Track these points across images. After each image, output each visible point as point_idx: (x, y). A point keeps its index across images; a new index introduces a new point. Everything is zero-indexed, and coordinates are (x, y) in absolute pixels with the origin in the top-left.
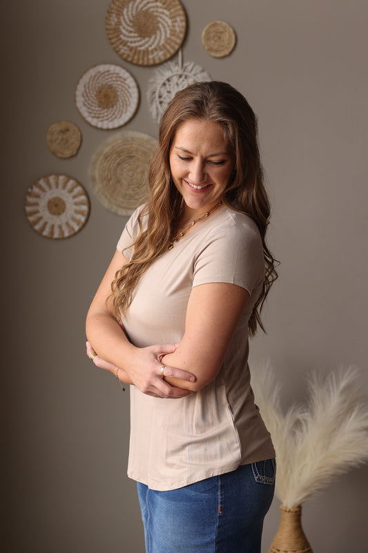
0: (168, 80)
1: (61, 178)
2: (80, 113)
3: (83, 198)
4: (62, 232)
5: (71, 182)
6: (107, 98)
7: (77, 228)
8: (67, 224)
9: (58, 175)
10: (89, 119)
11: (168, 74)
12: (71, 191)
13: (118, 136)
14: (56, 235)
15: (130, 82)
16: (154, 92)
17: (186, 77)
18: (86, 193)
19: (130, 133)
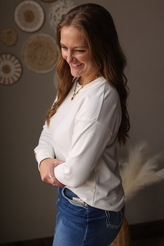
0: (59, 9)
1: (9, 56)
2: (16, 25)
3: (19, 65)
4: (9, 82)
5: (13, 58)
6: (29, 17)
7: (16, 79)
8: (12, 78)
9: (6, 54)
10: (21, 27)
11: (58, 6)
12: (13, 62)
13: (35, 35)
14: (7, 83)
15: (40, 9)
16: (51, 15)
17: (67, 8)
18: (20, 62)
19: (41, 34)
